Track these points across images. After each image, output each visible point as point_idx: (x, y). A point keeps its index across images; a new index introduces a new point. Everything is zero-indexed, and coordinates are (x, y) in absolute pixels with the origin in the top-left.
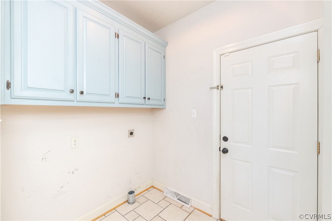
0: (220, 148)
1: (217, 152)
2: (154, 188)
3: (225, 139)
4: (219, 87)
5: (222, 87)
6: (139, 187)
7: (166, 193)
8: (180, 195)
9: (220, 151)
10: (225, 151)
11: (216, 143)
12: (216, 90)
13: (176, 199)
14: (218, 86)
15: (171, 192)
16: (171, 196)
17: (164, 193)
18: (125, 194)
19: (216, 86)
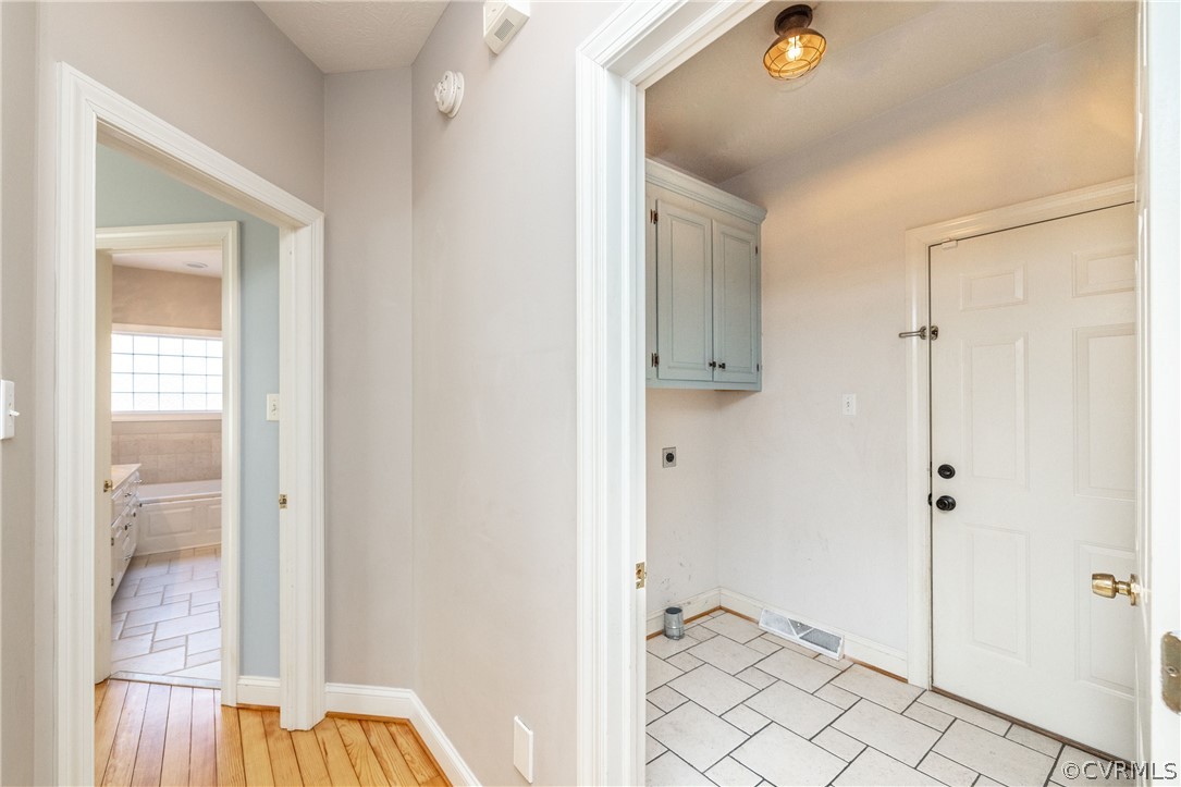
0: (930, 496)
1: (919, 508)
2: (727, 611)
3: (947, 472)
4: (927, 333)
5: (935, 333)
6: (689, 603)
7: (767, 624)
8: (808, 628)
9: (931, 504)
10: (946, 504)
11: (918, 484)
12: (915, 339)
13: (796, 638)
14: (923, 329)
15: (780, 620)
16: (783, 630)
17: (760, 624)
18: (659, 614)
19: (915, 328)
